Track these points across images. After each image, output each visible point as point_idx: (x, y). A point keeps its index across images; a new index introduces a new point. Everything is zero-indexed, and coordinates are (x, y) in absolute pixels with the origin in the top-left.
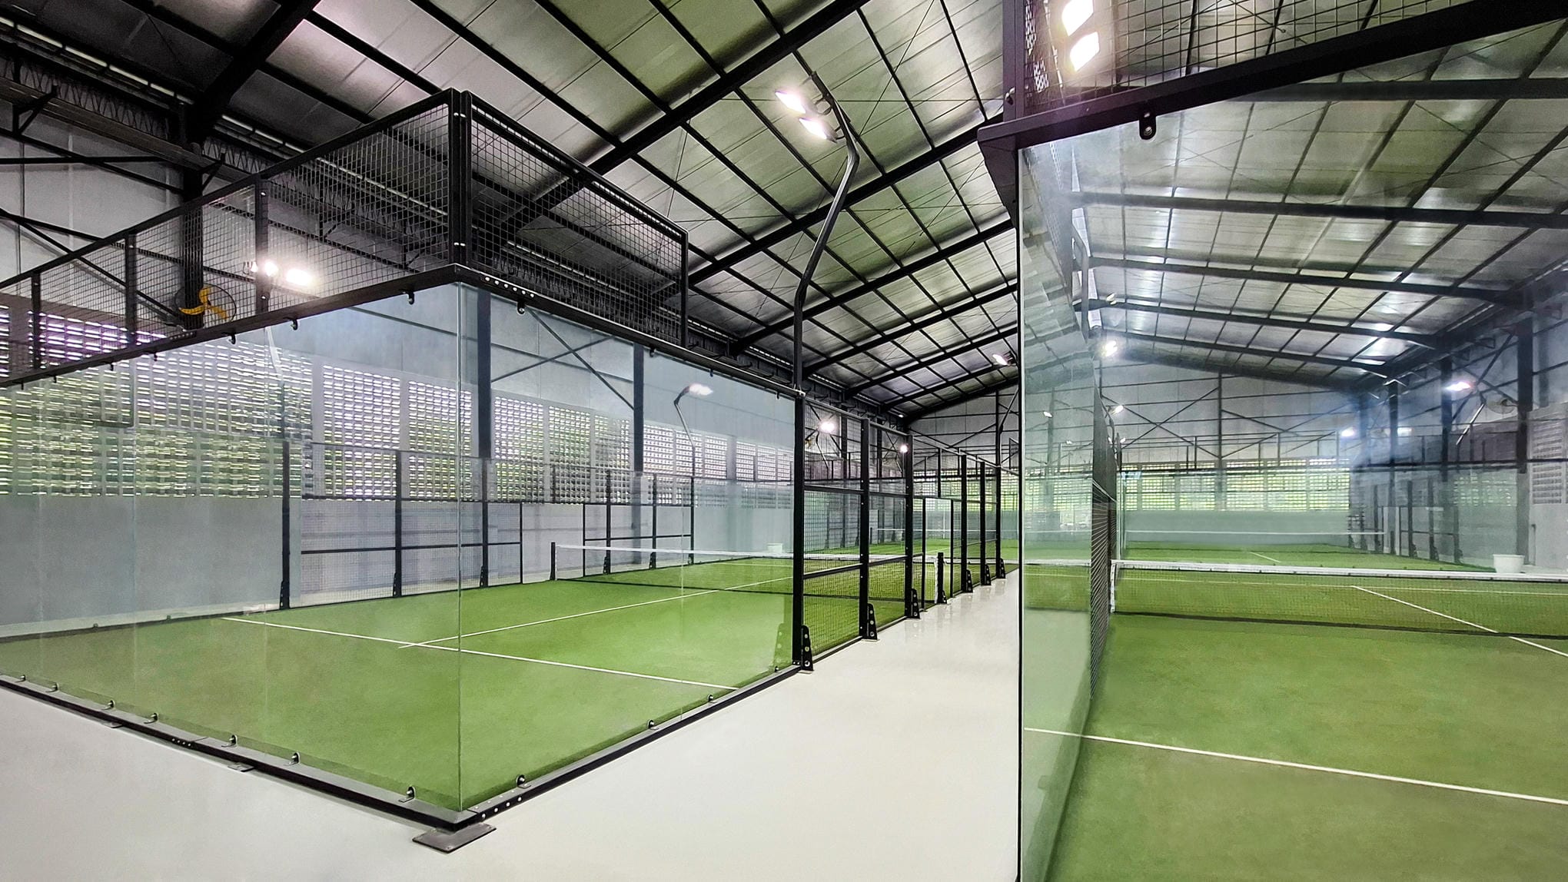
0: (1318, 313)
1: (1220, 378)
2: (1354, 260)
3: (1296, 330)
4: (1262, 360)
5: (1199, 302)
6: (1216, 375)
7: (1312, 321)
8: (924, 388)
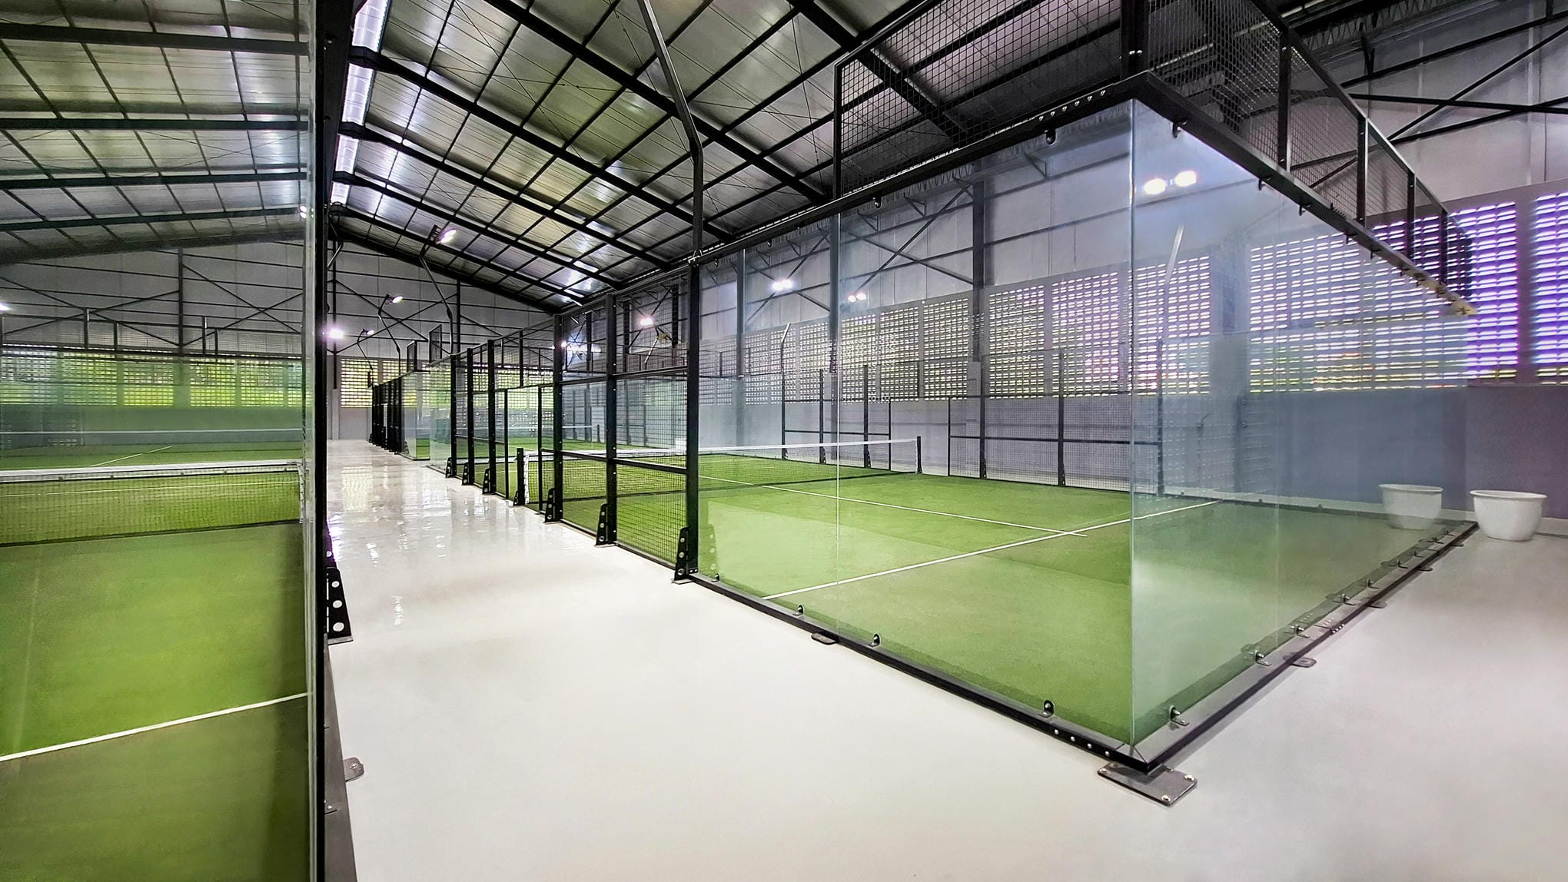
1: (458, 286)
2: (560, 198)
3: (534, 256)
4: (497, 276)
6: (456, 282)
7: (548, 253)
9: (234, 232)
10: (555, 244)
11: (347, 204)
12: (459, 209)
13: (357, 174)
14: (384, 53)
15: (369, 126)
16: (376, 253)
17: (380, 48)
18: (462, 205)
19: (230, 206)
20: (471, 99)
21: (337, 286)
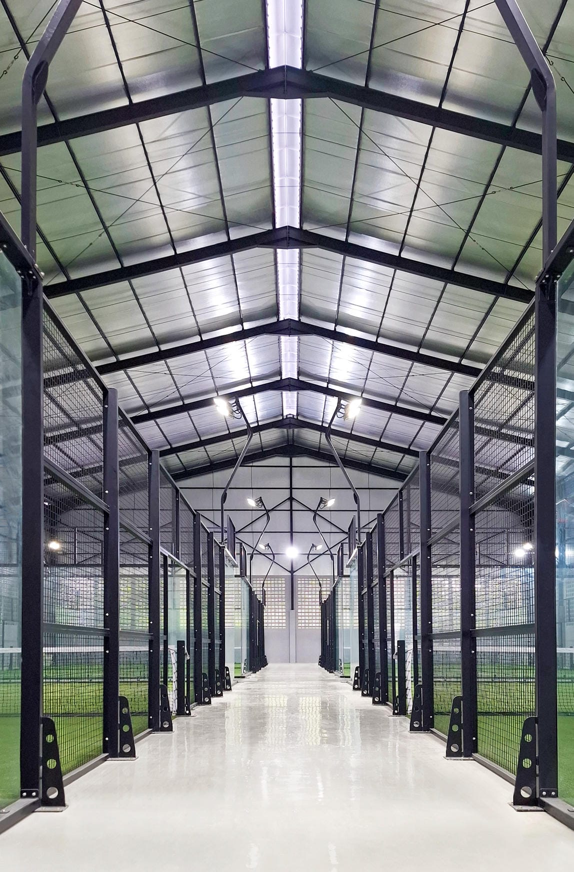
0: (512, 423)
5: (403, 396)
7: (504, 431)
8: (81, 467)
9: (211, 462)
10: (511, 418)
11: (298, 414)
12: (399, 396)
13: (301, 378)
14: (306, 227)
15: (304, 320)
16: (328, 464)
17: (301, 223)
18: (402, 390)
19: (204, 434)
20: (448, 266)
21: (294, 503)
